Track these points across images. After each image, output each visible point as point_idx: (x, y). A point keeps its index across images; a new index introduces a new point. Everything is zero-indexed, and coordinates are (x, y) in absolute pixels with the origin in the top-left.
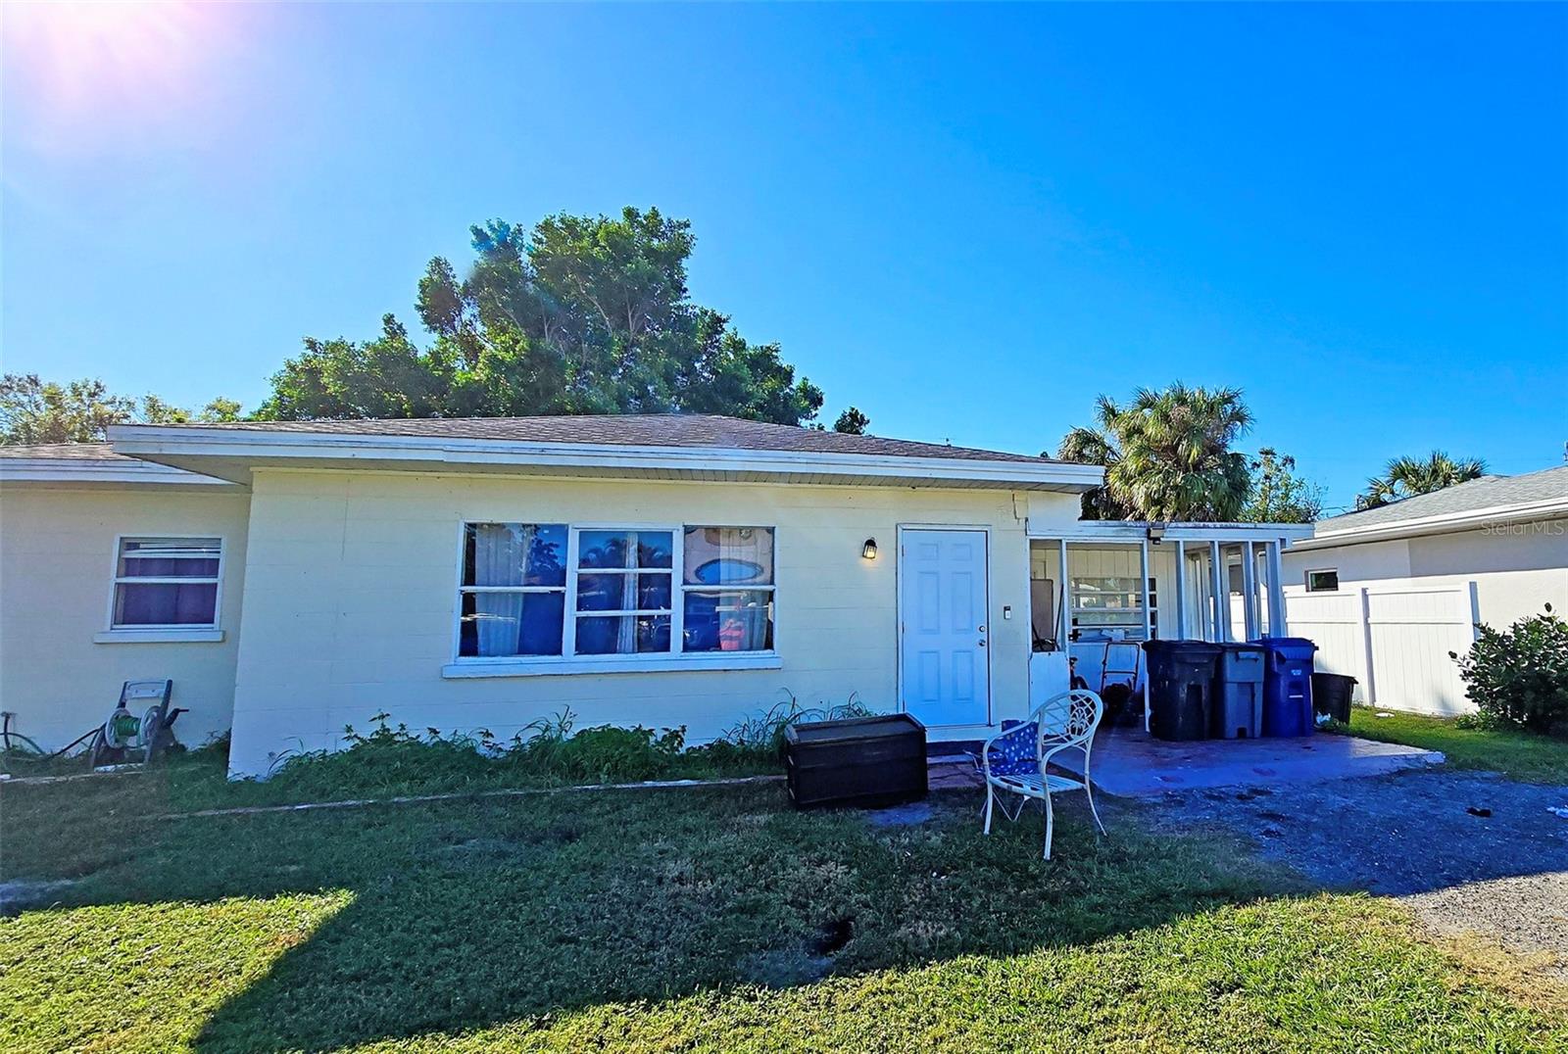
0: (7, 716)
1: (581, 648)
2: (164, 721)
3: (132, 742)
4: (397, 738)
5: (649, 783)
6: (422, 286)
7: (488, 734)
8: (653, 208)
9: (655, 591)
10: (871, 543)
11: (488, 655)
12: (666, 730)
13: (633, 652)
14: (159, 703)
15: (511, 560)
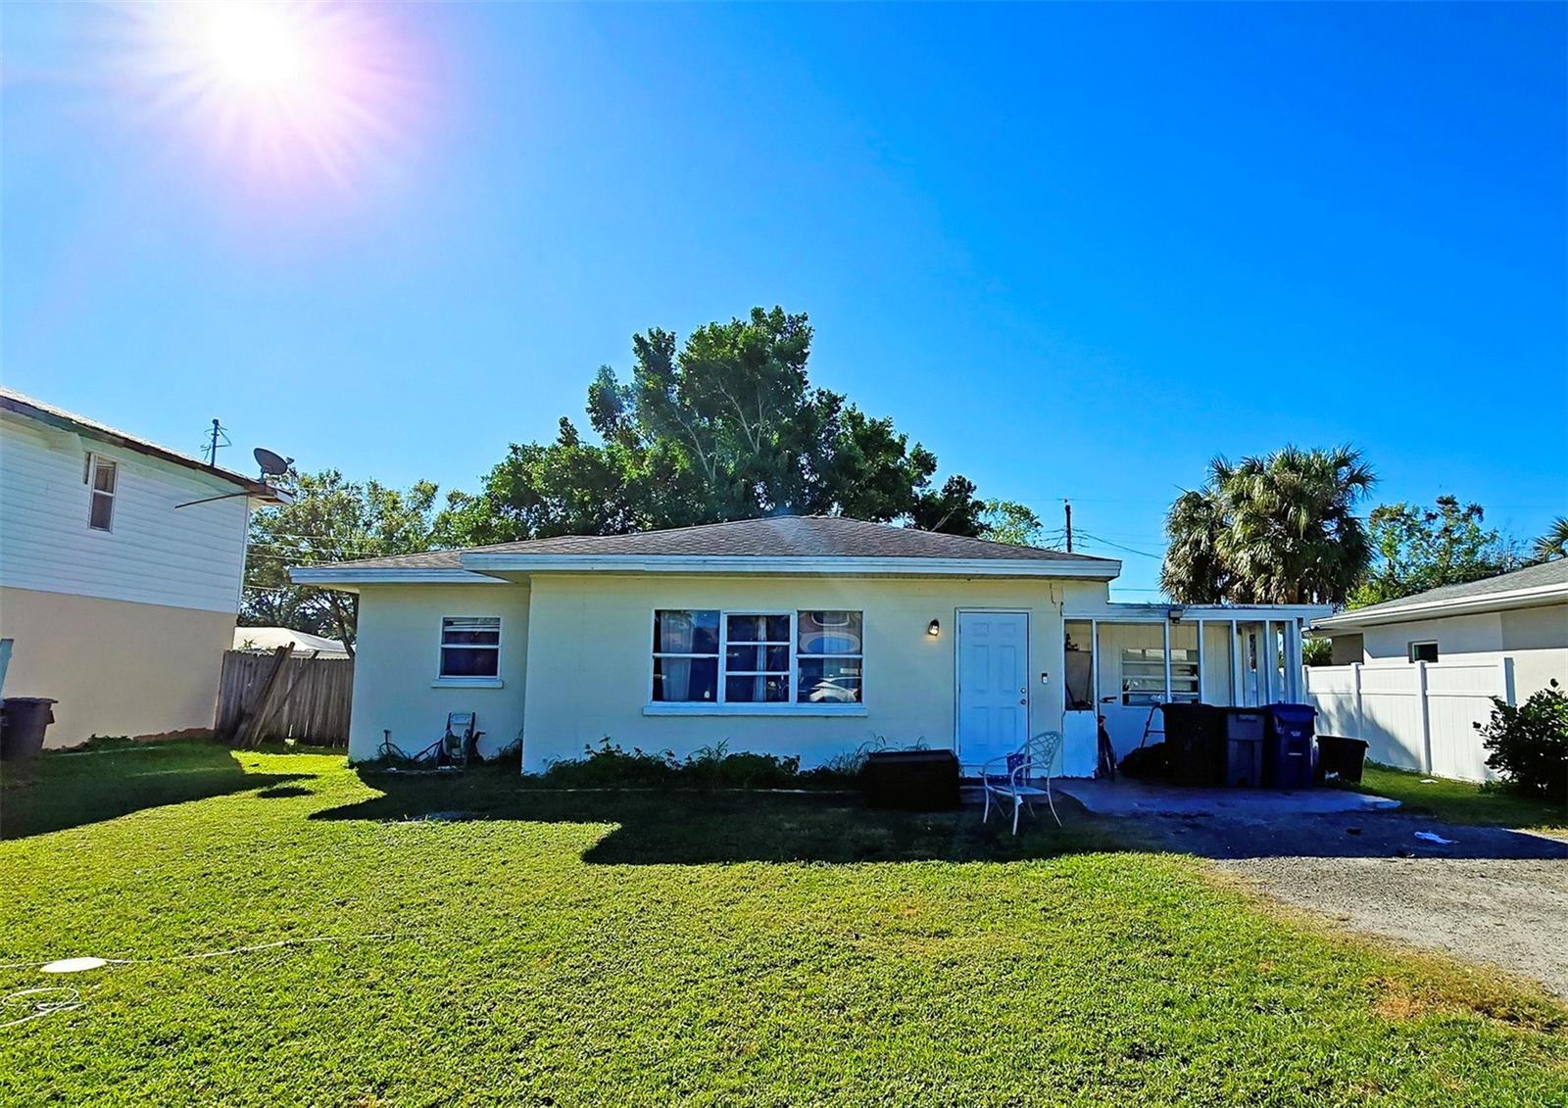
0: (387, 732)
1: (729, 699)
2: (472, 740)
3: (455, 751)
4: (617, 754)
5: (774, 790)
6: (591, 391)
7: (671, 754)
8: (777, 307)
9: (778, 660)
10: (935, 623)
11: (669, 700)
12: (786, 757)
13: (764, 701)
14: (469, 728)
15: (679, 637)
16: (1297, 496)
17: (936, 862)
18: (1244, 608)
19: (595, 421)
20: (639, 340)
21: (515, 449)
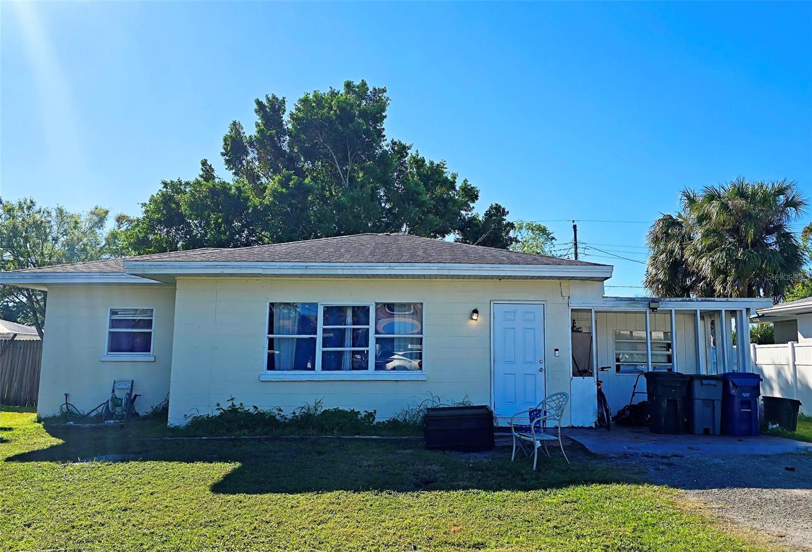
0: (67, 395)
1: (324, 368)
2: (132, 400)
3: (118, 409)
4: (240, 410)
5: (357, 436)
6: (225, 140)
7: (280, 410)
8: (363, 80)
9: (361, 339)
10: (476, 311)
11: (280, 370)
12: (366, 412)
13: (350, 370)
14: (129, 391)
15: (288, 322)
16: (747, 216)
17: (476, 491)
18: (706, 301)
19: (227, 162)
20: (259, 103)
21: (165, 185)
